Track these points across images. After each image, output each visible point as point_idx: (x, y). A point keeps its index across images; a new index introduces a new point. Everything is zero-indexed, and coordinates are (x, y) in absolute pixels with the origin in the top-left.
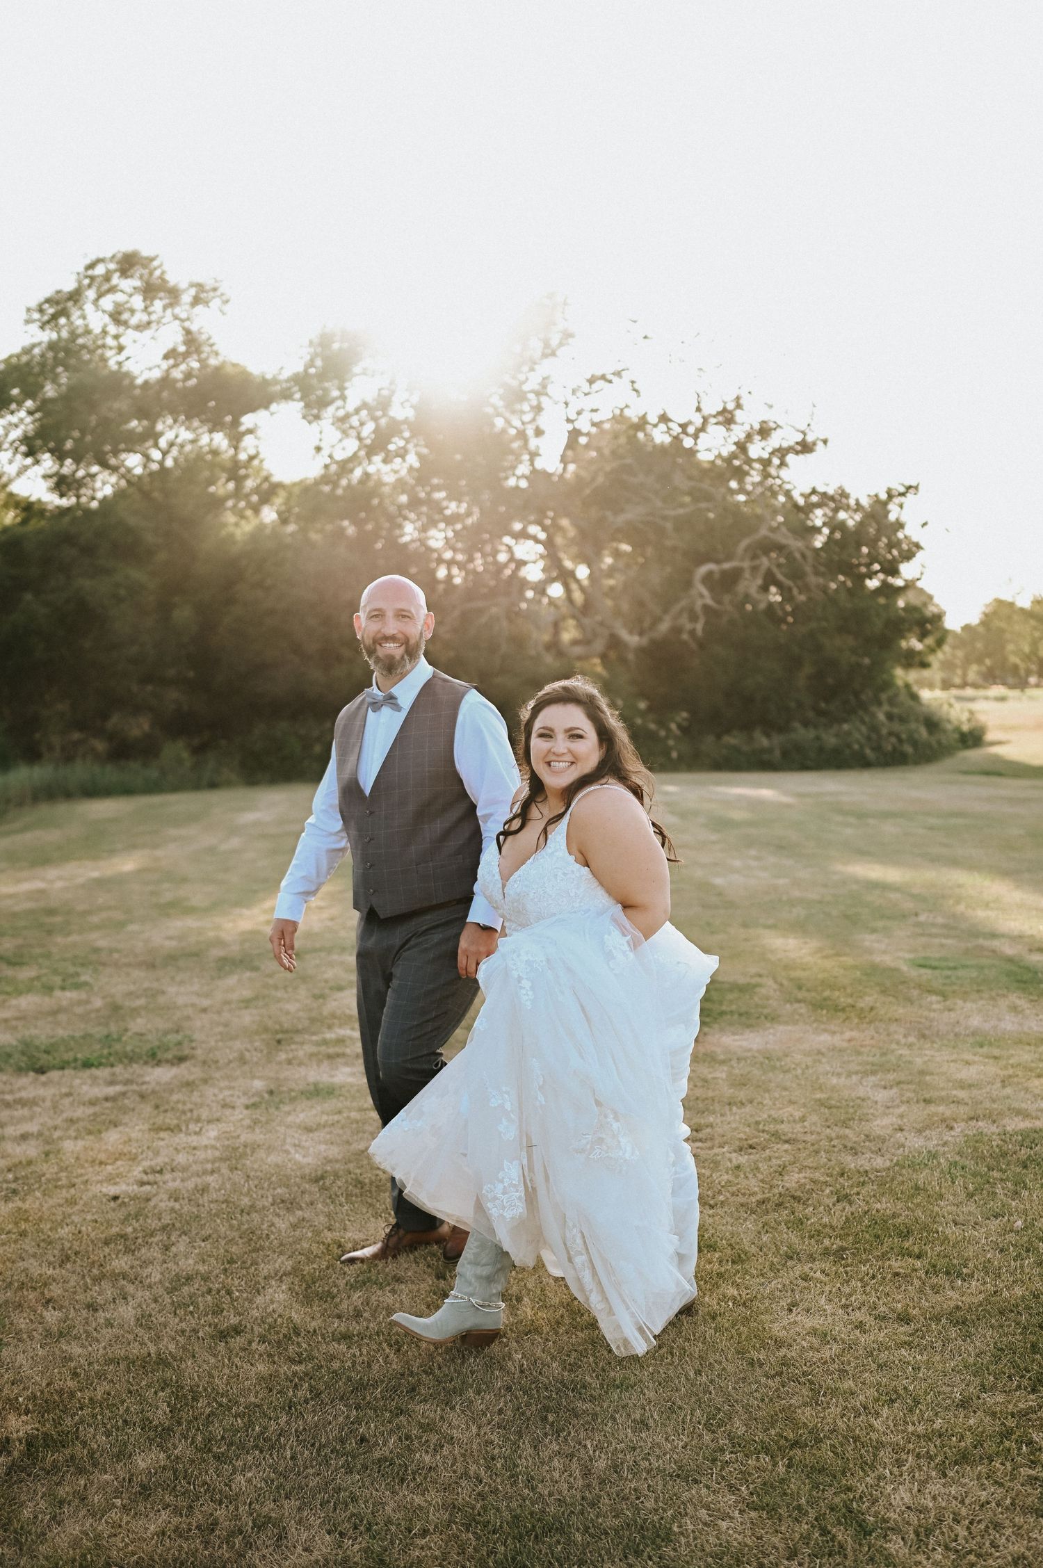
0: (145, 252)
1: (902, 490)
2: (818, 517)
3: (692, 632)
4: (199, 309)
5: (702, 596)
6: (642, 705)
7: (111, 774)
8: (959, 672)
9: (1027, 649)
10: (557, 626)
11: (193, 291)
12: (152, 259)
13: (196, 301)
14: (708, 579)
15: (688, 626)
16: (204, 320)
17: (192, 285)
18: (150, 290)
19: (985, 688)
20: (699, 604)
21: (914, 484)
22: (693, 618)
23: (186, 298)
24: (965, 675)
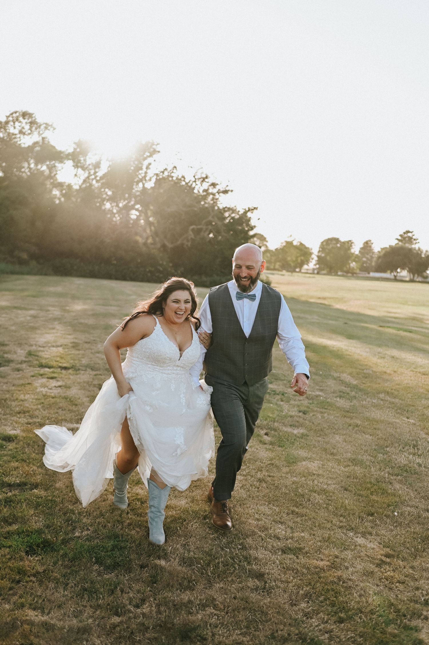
0: (30, 111)
1: (253, 208)
2: (227, 214)
3: (187, 245)
4: (47, 131)
5: (191, 235)
6: (171, 265)
7: (17, 268)
8: (273, 264)
9: (294, 259)
10: (147, 238)
11: (44, 125)
12: (33, 114)
13: (46, 128)
14: (193, 230)
15: (186, 243)
16: (47, 134)
17: (44, 124)
18: (32, 123)
19: (281, 271)
20: (190, 238)
21: (256, 207)
22: (188, 241)
23: (42, 127)
24: (274, 266)
